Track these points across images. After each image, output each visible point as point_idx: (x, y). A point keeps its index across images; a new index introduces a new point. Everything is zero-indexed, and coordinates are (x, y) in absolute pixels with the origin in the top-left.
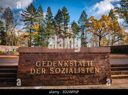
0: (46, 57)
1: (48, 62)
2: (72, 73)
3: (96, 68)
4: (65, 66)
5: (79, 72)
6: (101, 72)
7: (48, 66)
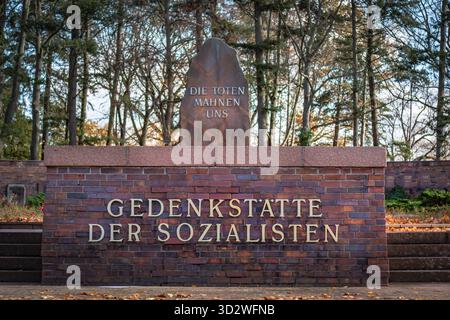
0: (142, 183)
1: (150, 200)
2: (238, 240)
3: (327, 227)
4: (212, 215)
5: (263, 240)
6: (347, 241)
7: (150, 215)
